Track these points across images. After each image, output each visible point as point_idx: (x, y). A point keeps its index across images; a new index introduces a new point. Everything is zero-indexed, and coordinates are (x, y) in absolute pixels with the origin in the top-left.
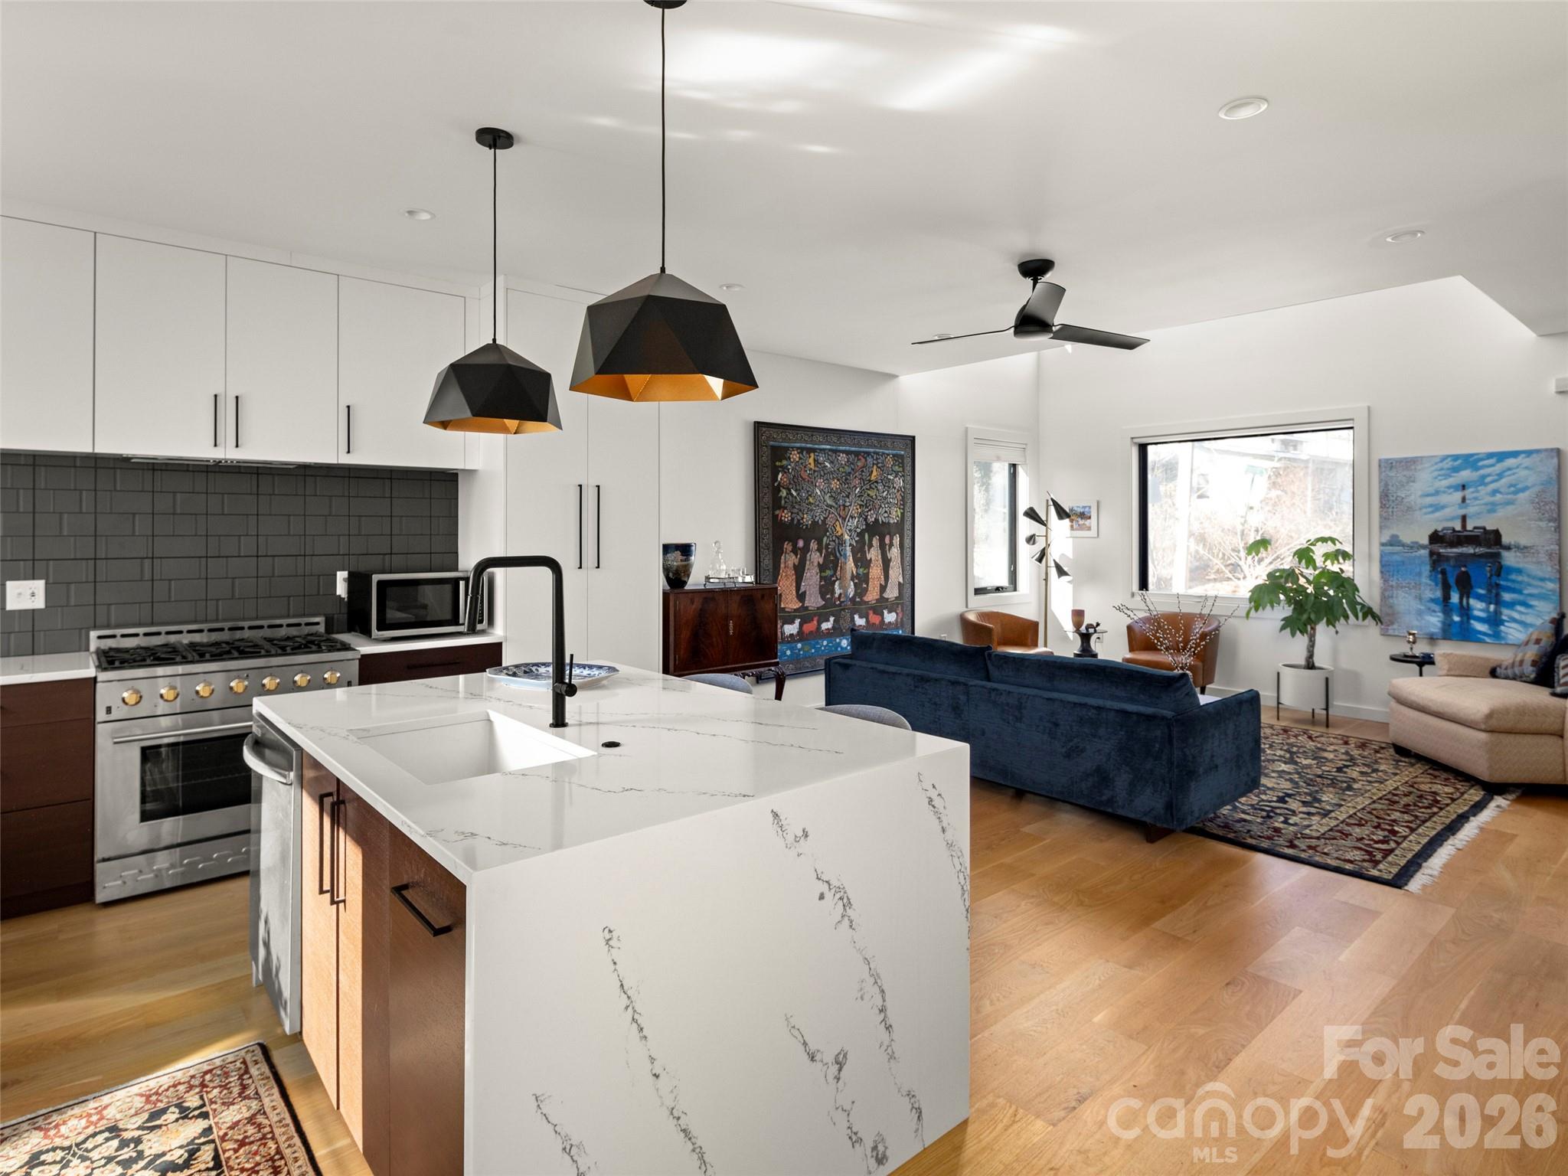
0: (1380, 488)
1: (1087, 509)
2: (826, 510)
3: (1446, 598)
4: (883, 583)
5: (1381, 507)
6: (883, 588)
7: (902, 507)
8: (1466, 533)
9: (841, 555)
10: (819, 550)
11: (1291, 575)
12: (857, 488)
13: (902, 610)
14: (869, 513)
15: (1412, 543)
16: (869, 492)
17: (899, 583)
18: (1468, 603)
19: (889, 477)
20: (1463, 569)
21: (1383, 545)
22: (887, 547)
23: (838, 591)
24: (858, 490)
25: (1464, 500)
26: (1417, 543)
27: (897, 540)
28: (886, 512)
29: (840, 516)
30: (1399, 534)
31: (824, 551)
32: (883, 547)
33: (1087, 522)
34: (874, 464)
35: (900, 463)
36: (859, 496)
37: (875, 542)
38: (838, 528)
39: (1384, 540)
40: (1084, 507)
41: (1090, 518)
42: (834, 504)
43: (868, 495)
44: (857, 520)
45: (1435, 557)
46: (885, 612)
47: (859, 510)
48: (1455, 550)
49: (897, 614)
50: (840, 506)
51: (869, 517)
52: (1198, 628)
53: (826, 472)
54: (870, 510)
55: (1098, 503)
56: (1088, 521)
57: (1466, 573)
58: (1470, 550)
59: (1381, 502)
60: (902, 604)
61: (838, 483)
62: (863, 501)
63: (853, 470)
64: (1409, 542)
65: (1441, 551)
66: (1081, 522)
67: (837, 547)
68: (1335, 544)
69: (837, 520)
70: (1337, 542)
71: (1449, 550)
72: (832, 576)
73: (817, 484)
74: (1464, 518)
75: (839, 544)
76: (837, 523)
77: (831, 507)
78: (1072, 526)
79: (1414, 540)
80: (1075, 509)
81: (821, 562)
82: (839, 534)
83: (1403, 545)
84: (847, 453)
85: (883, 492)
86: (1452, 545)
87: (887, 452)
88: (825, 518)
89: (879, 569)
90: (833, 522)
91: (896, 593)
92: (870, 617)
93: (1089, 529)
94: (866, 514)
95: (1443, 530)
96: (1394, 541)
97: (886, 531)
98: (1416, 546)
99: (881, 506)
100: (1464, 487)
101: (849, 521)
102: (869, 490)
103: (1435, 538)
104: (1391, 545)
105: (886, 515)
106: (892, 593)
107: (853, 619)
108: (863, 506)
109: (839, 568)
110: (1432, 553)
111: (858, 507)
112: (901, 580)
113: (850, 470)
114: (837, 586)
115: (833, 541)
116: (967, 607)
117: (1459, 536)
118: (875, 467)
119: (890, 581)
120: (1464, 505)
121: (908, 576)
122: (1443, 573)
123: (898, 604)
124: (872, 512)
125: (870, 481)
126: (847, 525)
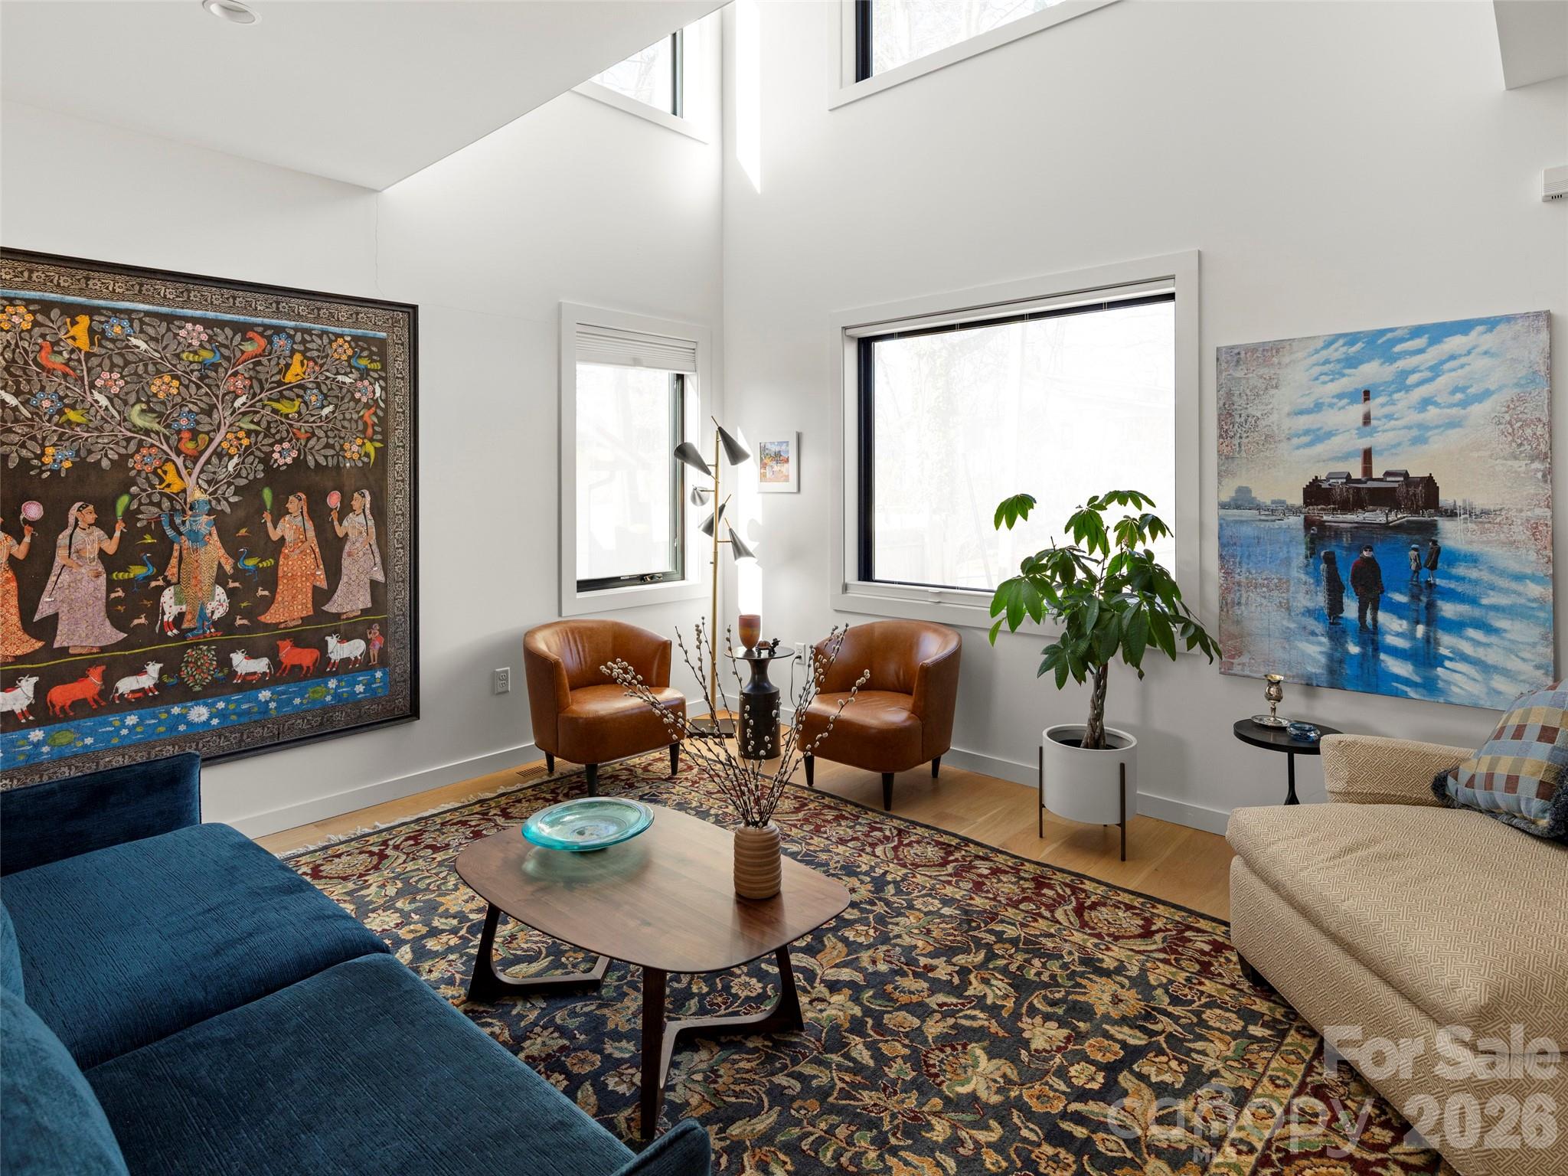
0: (1219, 399)
1: (784, 447)
2: (128, 440)
3: (1335, 607)
4: (324, 585)
5: (1221, 436)
6: (321, 596)
7: (379, 437)
8: (1370, 484)
9: (180, 534)
10: (105, 523)
11: (1065, 562)
12: (237, 397)
13: (383, 633)
14: (277, 448)
15: (1273, 502)
16: (276, 405)
17: (374, 584)
18: (1375, 620)
19: (340, 378)
20: (1365, 553)
21: (1223, 506)
22: (334, 515)
23: (170, 604)
24: (243, 399)
25: (1367, 419)
26: (1284, 502)
27: (363, 501)
28: (327, 446)
29: (179, 453)
30: (1250, 486)
31: (120, 527)
32: (318, 513)
33: (784, 468)
34: (293, 352)
35: (372, 353)
36: (244, 414)
37: (295, 504)
38: (171, 477)
39: (1225, 498)
40: (780, 443)
41: (787, 461)
42: (156, 427)
43: (275, 411)
44: (235, 460)
45: (1314, 530)
46: (332, 642)
47: (245, 442)
48: (1350, 517)
49: (368, 642)
50: (179, 432)
51: (276, 456)
52: (933, 649)
53: (130, 357)
54: (281, 441)
55: (799, 437)
56: (786, 465)
57: (1371, 561)
58: (1378, 516)
59: (1221, 428)
60: (384, 624)
61: (176, 383)
62: (258, 424)
63: (228, 359)
64: (1268, 502)
65: (1325, 518)
66: (776, 468)
67: (165, 520)
68: (1139, 507)
69: (168, 460)
70: (1143, 502)
71: (1341, 517)
72: (155, 578)
73: (99, 383)
74: (1367, 455)
75: (173, 509)
76: (169, 467)
77: (147, 432)
78: (763, 477)
79: (1276, 498)
80: (768, 446)
81: (111, 547)
82: (175, 489)
83: (1258, 508)
84: (207, 323)
85: (323, 407)
86: (1345, 506)
87: (338, 330)
88: (124, 458)
89: (310, 560)
90: (157, 463)
91: (364, 601)
92: (282, 655)
93: (787, 479)
94: (264, 449)
95: (1328, 479)
96: (1242, 500)
97: (330, 484)
98: (1280, 509)
99: (313, 434)
100: (1367, 395)
101: (208, 462)
102: (277, 401)
103: (1315, 493)
104: (1238, 507)
105: (331, 452)
106: (352, 599)
107: (225, 663)
108: (257, 433)
109: (174, 561)
110: (1308, 523)
111: (242, 434)
112: (380, 577)
113: (217, 359)
114: (167, 598)
115: (151, 503)
116: (560, 615)
117: (1359, 489)
118: (298, 357)
119: (344, 579)
120: (1368, 428)
121: (401, 568)
122: (1330, 559)
123: (374, 621)
124: (286, 445)
125: (280, 383)
126: (202, 471)
